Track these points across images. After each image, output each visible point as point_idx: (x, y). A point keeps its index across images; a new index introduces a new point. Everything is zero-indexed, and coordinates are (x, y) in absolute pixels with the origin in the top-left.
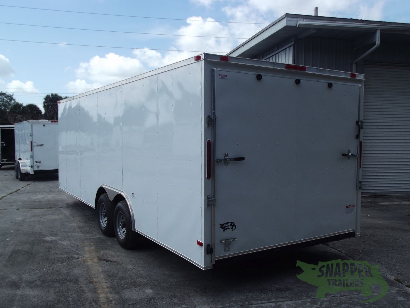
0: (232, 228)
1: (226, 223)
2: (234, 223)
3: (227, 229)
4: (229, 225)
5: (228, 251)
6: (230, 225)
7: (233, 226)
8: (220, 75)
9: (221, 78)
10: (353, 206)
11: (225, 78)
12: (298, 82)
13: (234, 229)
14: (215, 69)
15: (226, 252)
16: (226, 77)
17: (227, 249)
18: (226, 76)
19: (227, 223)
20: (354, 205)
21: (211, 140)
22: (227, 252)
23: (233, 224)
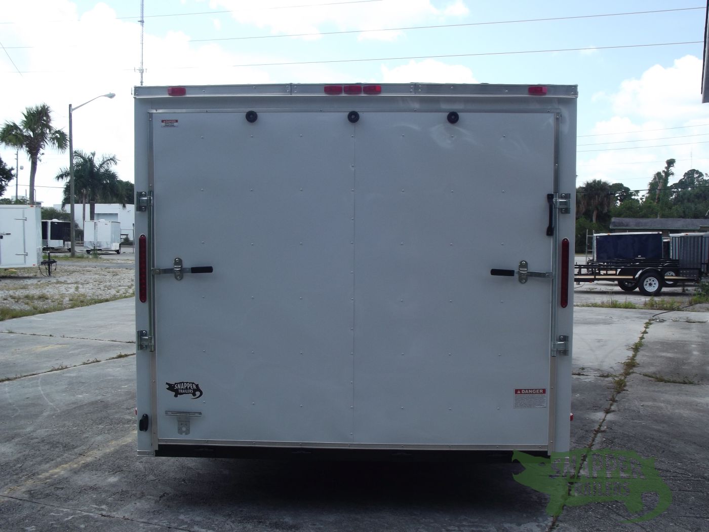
0: (194, 394)
1: (181, 383)
2: (197, 386)
3: (181, 394)
4: (187, 387)
5: (186, 434)
6: (190, 387)
7: (196, 391)
8: (163, 121)
9: (166, 126)
10: (541, 391)
11: (173, 126)
12: (353, 117)
13: (197, 395)
14: (154, 111)
15: (181, 434)
16: (175, 124)
17: (184, 429)
18: (177, 121)
19: (184, 383)
20: (544, 391)
21: (146, 235)
22: (184, 434)
23: (195, 387)
